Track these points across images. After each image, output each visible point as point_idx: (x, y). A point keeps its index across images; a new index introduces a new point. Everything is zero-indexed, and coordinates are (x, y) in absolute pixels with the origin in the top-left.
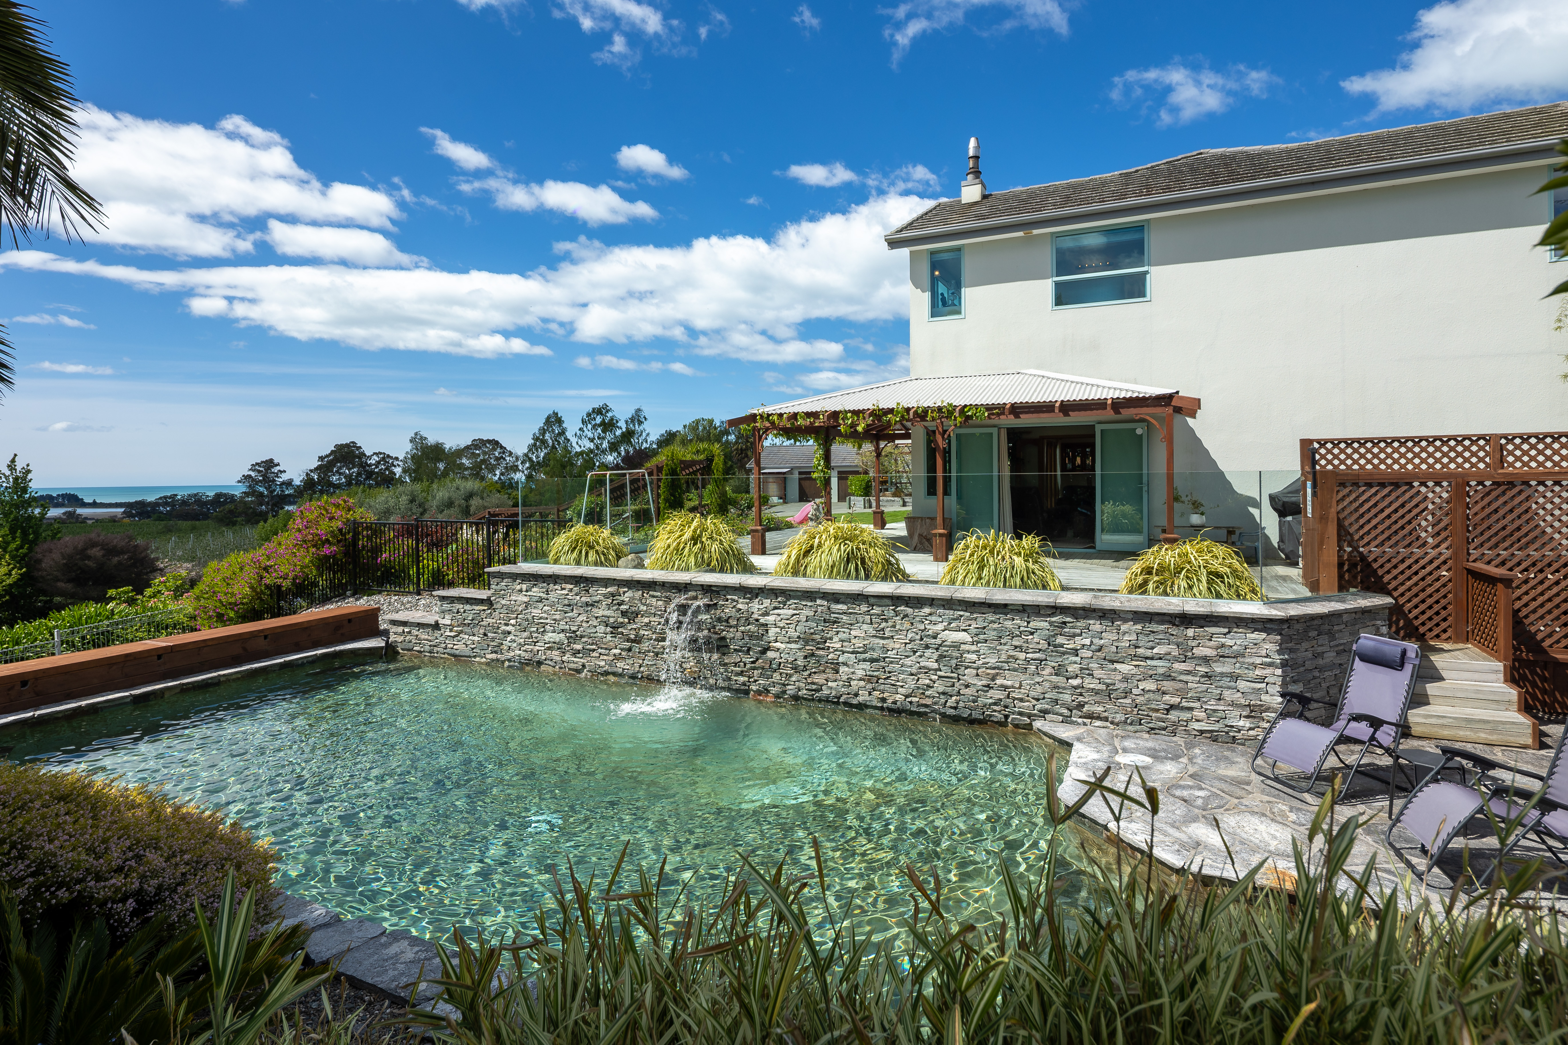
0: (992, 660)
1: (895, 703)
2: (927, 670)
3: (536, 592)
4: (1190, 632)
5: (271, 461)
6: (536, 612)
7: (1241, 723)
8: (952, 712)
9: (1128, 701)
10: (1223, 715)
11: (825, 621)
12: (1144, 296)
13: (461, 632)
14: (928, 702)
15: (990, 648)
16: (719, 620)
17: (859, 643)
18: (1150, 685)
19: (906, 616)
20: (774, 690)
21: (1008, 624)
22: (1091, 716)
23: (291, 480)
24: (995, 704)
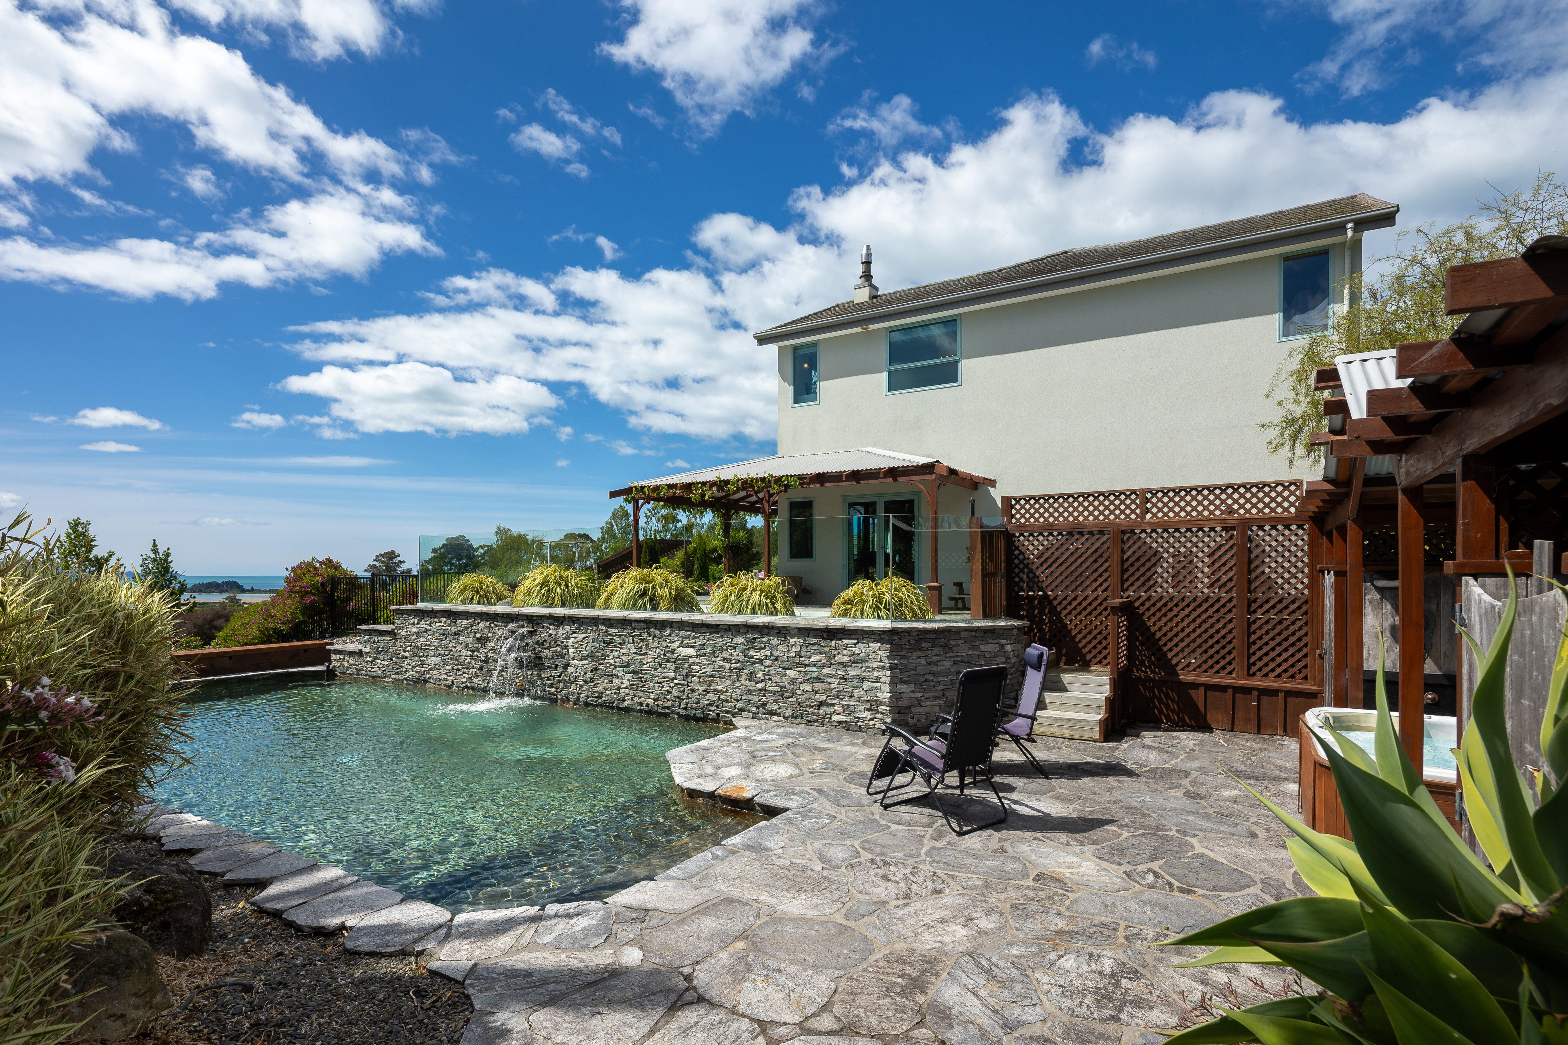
0: (709, 670)
1: (648, 706)
2: (667, 679)
3: (423, 624)
4: (833, 643)
5: (393, 551)
6: (423, 640)
7: (865, 715)
8: (683, 712)
9: (794, 700)
10: (852, 708)
11: (604, 642)
12: (957, 381)
13: (376, 658)
14: (669, 704)
15: (707, 660)
16: (538, 643)
17: (625, 659)
18: (807, 687)
19: (655, 636)
20: (572, 698)
21: (720, 640)
22: (772, 713)
23: (410, 570)
24: (710, 705)
